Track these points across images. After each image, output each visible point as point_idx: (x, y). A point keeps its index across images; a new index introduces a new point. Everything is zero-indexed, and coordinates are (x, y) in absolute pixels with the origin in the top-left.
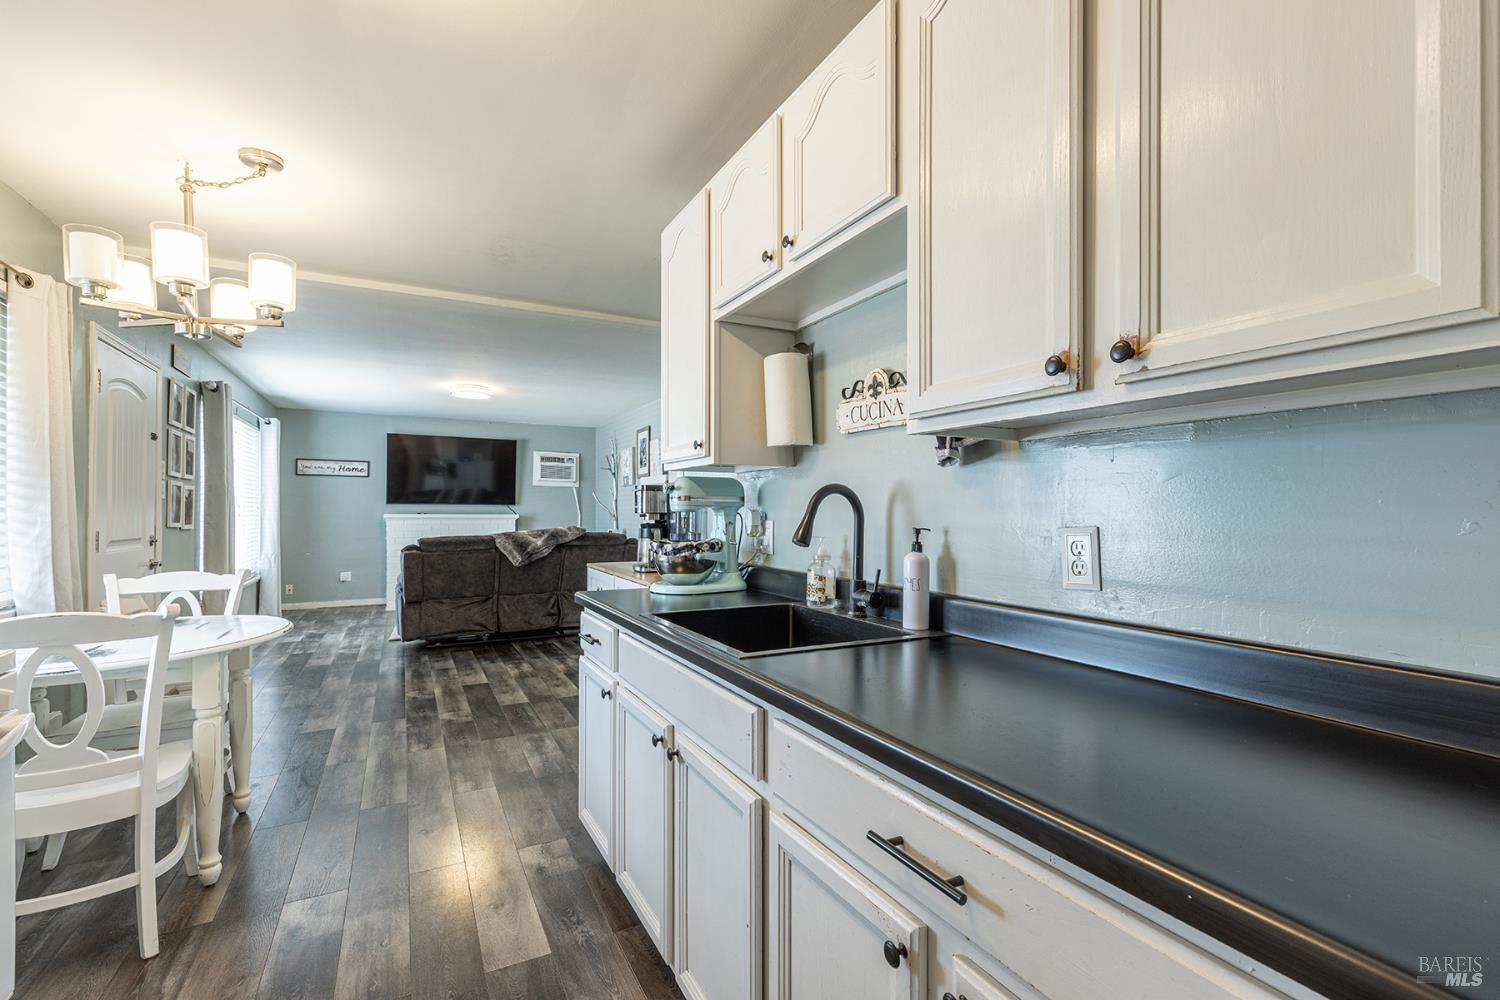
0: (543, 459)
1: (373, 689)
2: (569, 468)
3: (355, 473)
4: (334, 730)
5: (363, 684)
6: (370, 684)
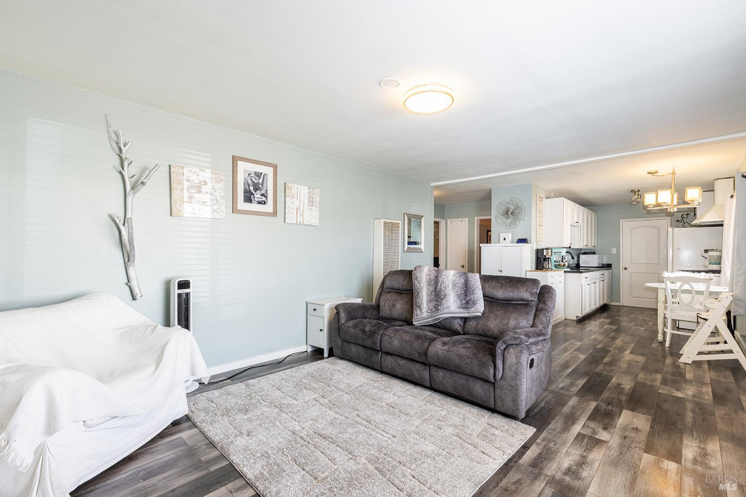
1: (601, 367)
4: (630, 353)
5: (605, 373)
6: (600, 372)
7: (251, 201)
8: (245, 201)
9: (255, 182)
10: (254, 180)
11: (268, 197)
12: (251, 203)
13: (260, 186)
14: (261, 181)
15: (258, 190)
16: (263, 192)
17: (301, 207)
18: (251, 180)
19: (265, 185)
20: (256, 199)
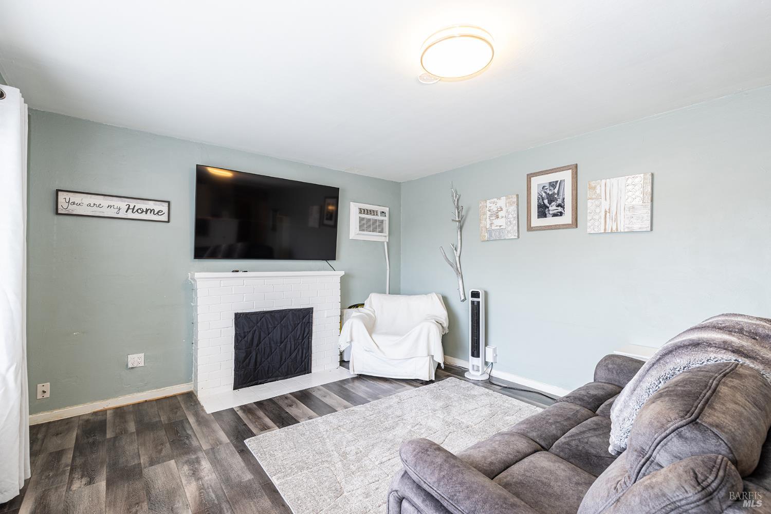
0: (361, 211)
2: (382, 222)
3: (150, 216)
7: (545, 216)
8: (539, 216)
9: (550, 193)
10: (548, 191)
11: (565, 206)
12: (546, 217)
13: (556, 196)
14: (556, 191)
15: (554, 201)
16: (559, 201)
17: (614, 209)
18: (545, 192)
19: (561, 194)
20: (551, 212)
